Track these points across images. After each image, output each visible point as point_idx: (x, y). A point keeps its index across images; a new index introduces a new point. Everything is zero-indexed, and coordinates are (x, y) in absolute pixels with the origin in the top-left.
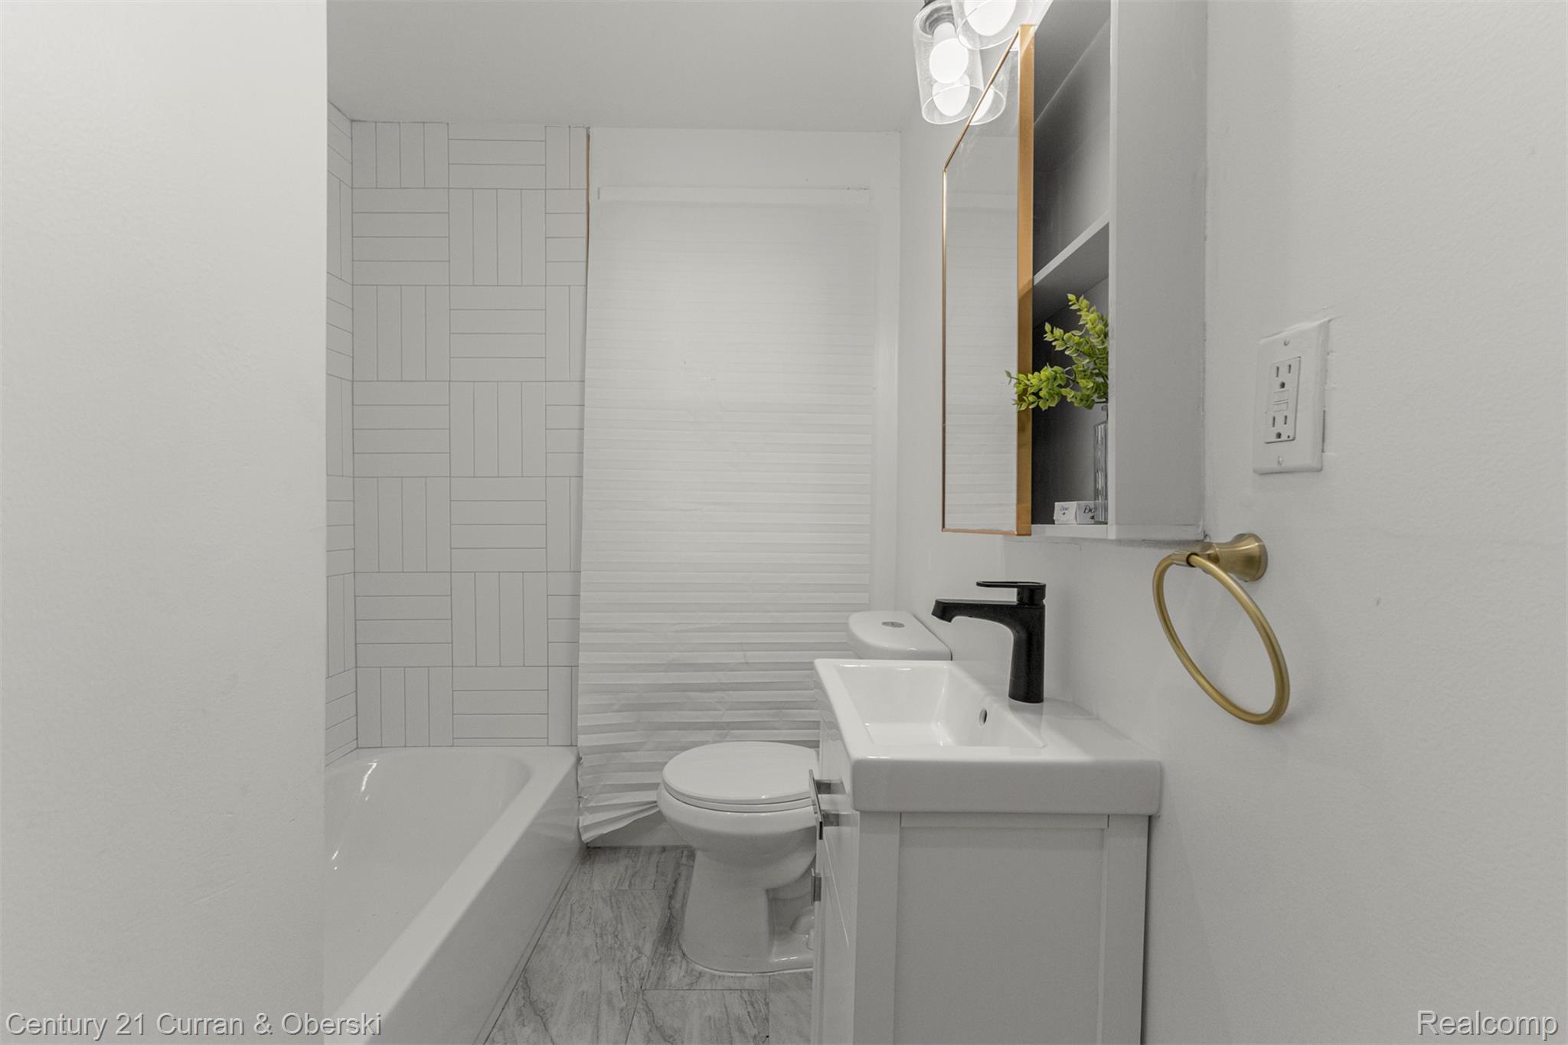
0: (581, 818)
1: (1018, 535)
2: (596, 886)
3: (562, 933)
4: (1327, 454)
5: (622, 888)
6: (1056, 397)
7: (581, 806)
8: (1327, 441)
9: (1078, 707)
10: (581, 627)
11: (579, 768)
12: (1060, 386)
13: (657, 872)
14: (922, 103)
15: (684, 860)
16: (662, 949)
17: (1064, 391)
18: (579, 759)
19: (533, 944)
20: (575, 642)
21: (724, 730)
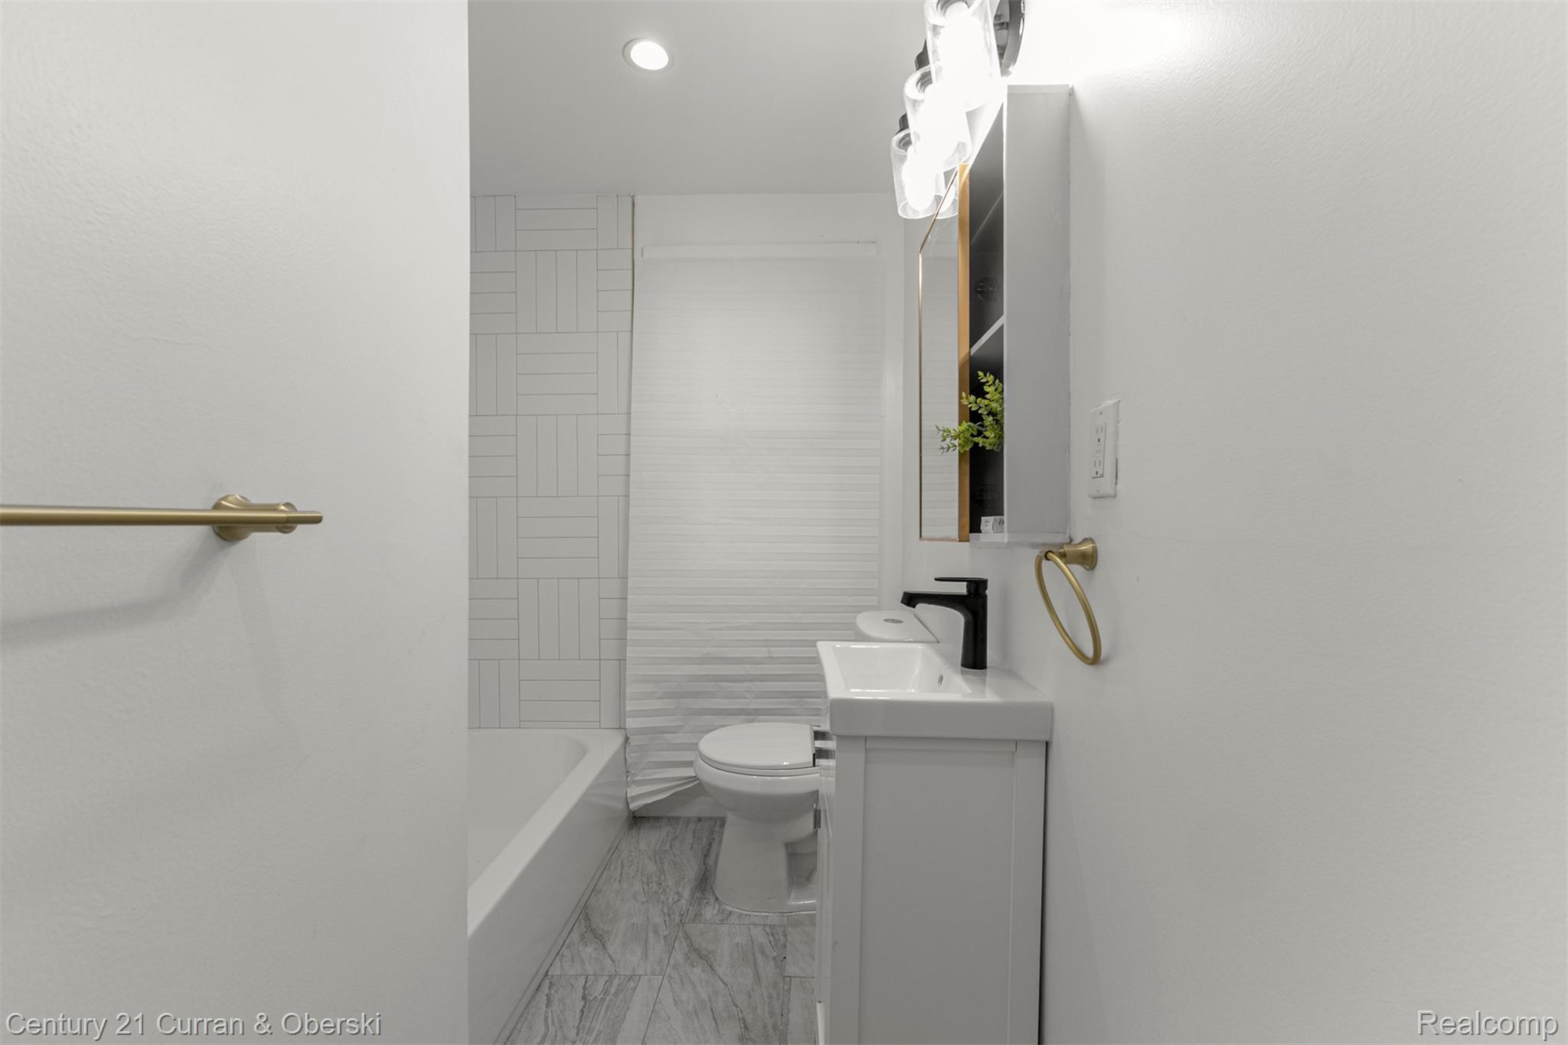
0: (629, 790)
1: (960, 541)
2: (642, 846)
3: (615, 881)
4: (1119, 486)
5: (664, 849)
6: (969, 443)
7: (629, 779)
8: (1119, 478)
9: (1010, 672)
10: (628, 625)
11: (627, 747)
12: (973, 436)
13: (694, 837)
14: (898, 203)
15: (717, 828)
16: (698, 894)
17: (976, 439)
18: (627, 739)
19: (591, 888)
20: (622, 639)
21: (751, 715)
